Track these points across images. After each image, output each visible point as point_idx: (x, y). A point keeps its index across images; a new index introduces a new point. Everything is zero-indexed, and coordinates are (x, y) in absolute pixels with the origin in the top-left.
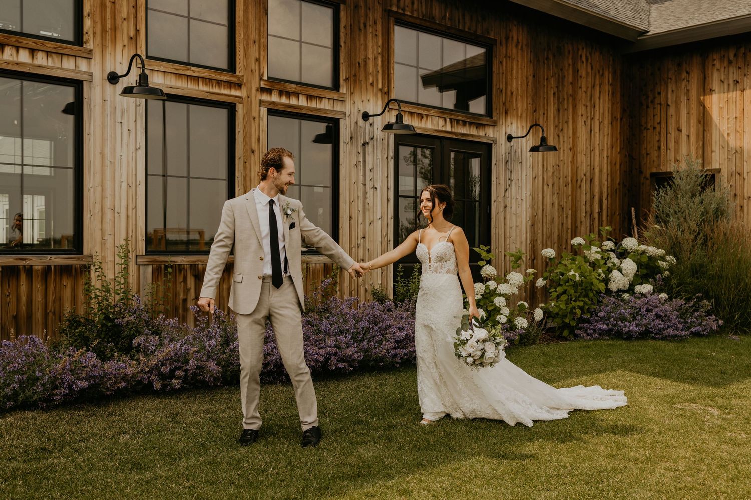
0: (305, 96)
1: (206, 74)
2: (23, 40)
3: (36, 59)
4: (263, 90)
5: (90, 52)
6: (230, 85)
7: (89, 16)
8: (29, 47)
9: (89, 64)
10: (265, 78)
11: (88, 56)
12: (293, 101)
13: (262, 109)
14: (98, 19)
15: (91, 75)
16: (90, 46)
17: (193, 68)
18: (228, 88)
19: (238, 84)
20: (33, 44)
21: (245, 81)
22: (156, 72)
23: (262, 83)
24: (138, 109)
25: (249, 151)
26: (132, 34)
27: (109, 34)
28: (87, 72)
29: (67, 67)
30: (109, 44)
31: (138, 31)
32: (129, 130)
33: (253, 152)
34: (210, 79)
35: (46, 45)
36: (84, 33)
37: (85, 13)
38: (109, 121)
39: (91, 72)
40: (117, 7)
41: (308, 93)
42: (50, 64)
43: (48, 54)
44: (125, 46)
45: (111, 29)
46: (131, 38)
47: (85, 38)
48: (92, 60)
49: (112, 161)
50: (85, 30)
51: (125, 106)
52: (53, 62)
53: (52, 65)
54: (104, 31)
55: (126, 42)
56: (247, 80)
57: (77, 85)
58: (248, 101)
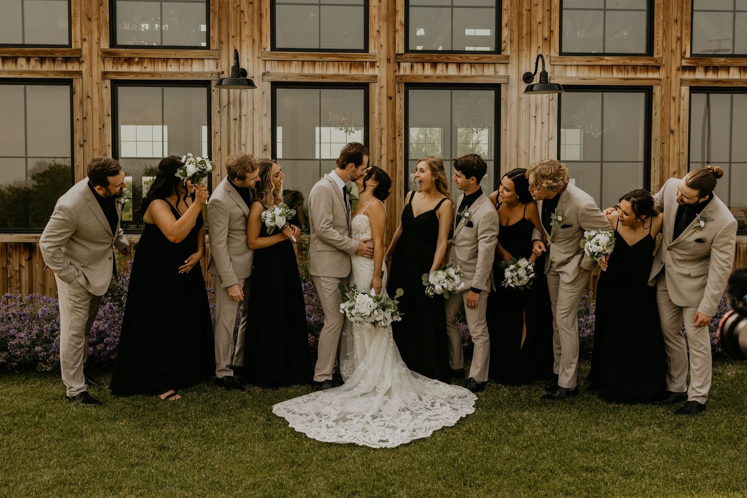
0: (738, 68)
1: (621, 61)
2: (453, 56)
3: (462, 70)
4: (684, 69)
5: (508, 57)
6: (647, 68)
7: (507, 26)
8: (457, 62)
9: (507, 68)
10: (688, 55)
11: (506, 62)
12: (722, 75)
13: (683, 88)
14: (515, 28)
15: (508, 77)
16: (508, 52)
17: (606, 58)
18: (644, 71)
19: (656, 66)
20: (459, 58)
21: (664, 62)
22: (569, 67)
23: (683, 61)
24: (551, 102)
25: (668, 132)
26: (546, 35)
27: (525, 38)
28: (505, 76)
29: (488, 74)
30: (524, 47)
31: (552, 31)
32: (542, 123)
33: (672, 132)
34: (625, 66)
35: (470, 57)
36: (502, 42)
37: (503, 25)
38: (524, 116)
39: (508, 75)
40: (533, 13)
41: (740, 64)
42: (473, 73)
43: (472, 64)
44: (539, 47)
45: (527, 34)
46: (546, 39)
47: (503, 46)
48: (510, 65)
49: (526, 151)
50: (503, 39)
51: (539, 102)
52: (476, 71)
53: (475, 74)
54: (520, 37)
55: (540, 44)
56: (667, 61)
57: (496, 88)
58: (667, 82)
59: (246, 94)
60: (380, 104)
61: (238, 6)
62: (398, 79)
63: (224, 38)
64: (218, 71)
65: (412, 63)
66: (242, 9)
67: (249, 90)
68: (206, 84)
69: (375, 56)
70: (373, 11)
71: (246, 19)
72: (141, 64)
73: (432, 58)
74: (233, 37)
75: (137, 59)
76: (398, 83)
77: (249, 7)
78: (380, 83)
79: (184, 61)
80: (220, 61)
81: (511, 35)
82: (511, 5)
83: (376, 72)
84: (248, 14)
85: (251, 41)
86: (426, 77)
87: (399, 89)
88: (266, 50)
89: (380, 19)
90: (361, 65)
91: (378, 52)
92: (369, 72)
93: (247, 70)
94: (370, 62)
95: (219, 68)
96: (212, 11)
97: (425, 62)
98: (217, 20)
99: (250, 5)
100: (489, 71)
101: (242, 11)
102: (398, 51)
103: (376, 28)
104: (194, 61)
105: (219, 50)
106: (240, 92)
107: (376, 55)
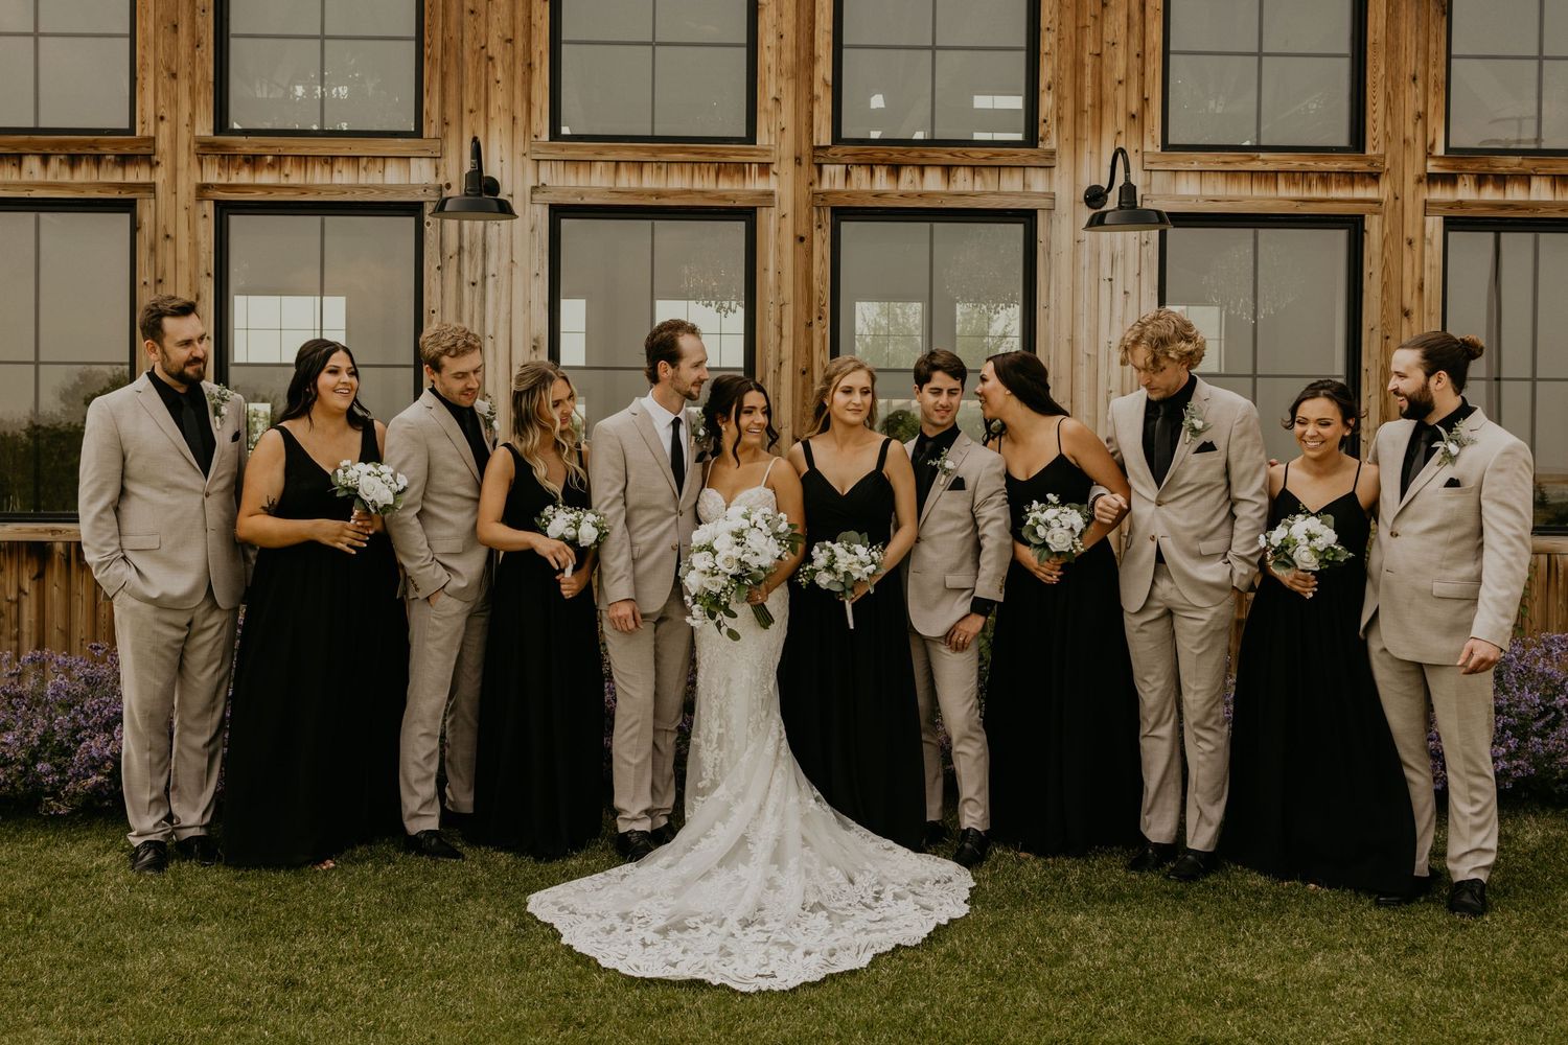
0: (1549, 180)
1: (1294, 162)
2: (934, 151)
3: (955, 181)
4: (1432, 179)
5: (1052, 153)
6: (1351, 177)
7: (1049, 88)
8: (943, 163)
9: (1050, 176)
10: (1440, 150)
11: (1048, 164)
12: (1515, 194)
13: (1430, 220)
14: (1067, 91)
15: (1052, 197)
16: (1051, 143)
17: (1263, 156)
18: (1346, 184)
19: (1370, 174)
20: (949, 156)
21: (1387, 166)
22: (1184, 174)
23: (1430, 163)
24: (1144, 249)
25: (1397, 313)
26: (1134, 107)
27: (1088, 113)
28: (1044, 193)
29: (1009, 189)
30: (1088, 133)
31: (1147, 99)
32: (1125, 293)
33: (1406, 314)
34: (1303, 172)
35: (971, 154)
36: (1040, 121)
37: (1043, 85)
38: (1086, 278)
39: (1053, 191)
40: (1106, 60)
41: (1555, 171)
42: (978, 187)
43: (975, 169)
44: (1119, 133)
45: (1093, 106)
46: (1133, 116)
47: (1042, 129)
48: (1056, 170)
49: (1092, 353)
50: (1042, 116)
51: (1119, 247)
52: (985, 183)
53: (983, 189)
54: (1079, 111)
55: (1121, 126)
56: (1394, 162)
57: (1027, 218)
58: (1395, 206)
59: (497, 229)
60: (779, 250)
61: (483, 48)
62: (818, 199)
63: (451, 113)
64: (439, 183)
65: (847, 165)
66: (490, 54)
67: (504, 223)
68: (413, 209)
69: (770, 151)
70: (766, 58)
71: (499, 76)
72: (278, 169)
73: (891, 155)
74: (471, 111)
75: (269, 158)
76: (818, 208)
77: (505, 48)
78: (780, 208)
79: (368, 163)
80: (443, 161)
81: (1059, 108)
82: (1059, 45)
83: (771, 184)
84: (502, 62)
85: (509, 123)
86: (878, 195)
87: (819, 219)
88: (539, 139)
89: (780, 74)
90: (741, 169)
91: (776, 141)
92: (756, 184)
93: (498, 179)
94: (759, 163)
95: (441, 176)
96: (429, 58)
97: (876, 165)
98: (437, 77)
99: (509, 45)
100: (1011, 183)
101: (491, 59)
102: (818, 142)
103: (773, 92)
104: (389, 162)
105: (442, 138)
106: (485, 227)
107: (773, 148)
